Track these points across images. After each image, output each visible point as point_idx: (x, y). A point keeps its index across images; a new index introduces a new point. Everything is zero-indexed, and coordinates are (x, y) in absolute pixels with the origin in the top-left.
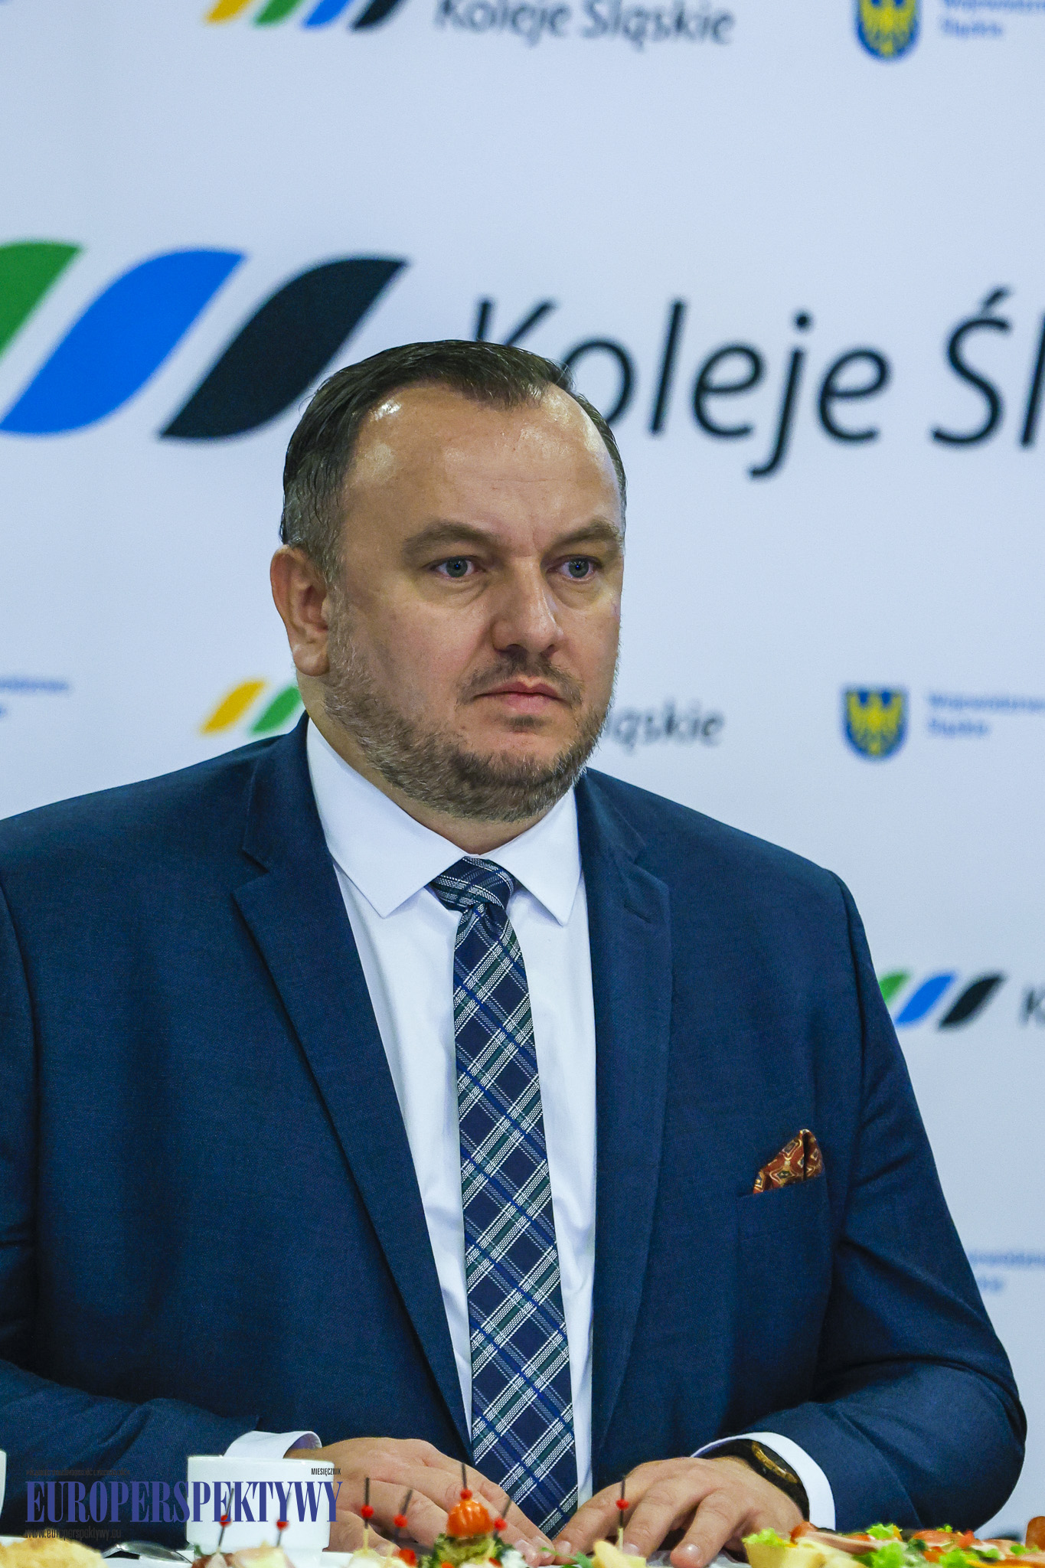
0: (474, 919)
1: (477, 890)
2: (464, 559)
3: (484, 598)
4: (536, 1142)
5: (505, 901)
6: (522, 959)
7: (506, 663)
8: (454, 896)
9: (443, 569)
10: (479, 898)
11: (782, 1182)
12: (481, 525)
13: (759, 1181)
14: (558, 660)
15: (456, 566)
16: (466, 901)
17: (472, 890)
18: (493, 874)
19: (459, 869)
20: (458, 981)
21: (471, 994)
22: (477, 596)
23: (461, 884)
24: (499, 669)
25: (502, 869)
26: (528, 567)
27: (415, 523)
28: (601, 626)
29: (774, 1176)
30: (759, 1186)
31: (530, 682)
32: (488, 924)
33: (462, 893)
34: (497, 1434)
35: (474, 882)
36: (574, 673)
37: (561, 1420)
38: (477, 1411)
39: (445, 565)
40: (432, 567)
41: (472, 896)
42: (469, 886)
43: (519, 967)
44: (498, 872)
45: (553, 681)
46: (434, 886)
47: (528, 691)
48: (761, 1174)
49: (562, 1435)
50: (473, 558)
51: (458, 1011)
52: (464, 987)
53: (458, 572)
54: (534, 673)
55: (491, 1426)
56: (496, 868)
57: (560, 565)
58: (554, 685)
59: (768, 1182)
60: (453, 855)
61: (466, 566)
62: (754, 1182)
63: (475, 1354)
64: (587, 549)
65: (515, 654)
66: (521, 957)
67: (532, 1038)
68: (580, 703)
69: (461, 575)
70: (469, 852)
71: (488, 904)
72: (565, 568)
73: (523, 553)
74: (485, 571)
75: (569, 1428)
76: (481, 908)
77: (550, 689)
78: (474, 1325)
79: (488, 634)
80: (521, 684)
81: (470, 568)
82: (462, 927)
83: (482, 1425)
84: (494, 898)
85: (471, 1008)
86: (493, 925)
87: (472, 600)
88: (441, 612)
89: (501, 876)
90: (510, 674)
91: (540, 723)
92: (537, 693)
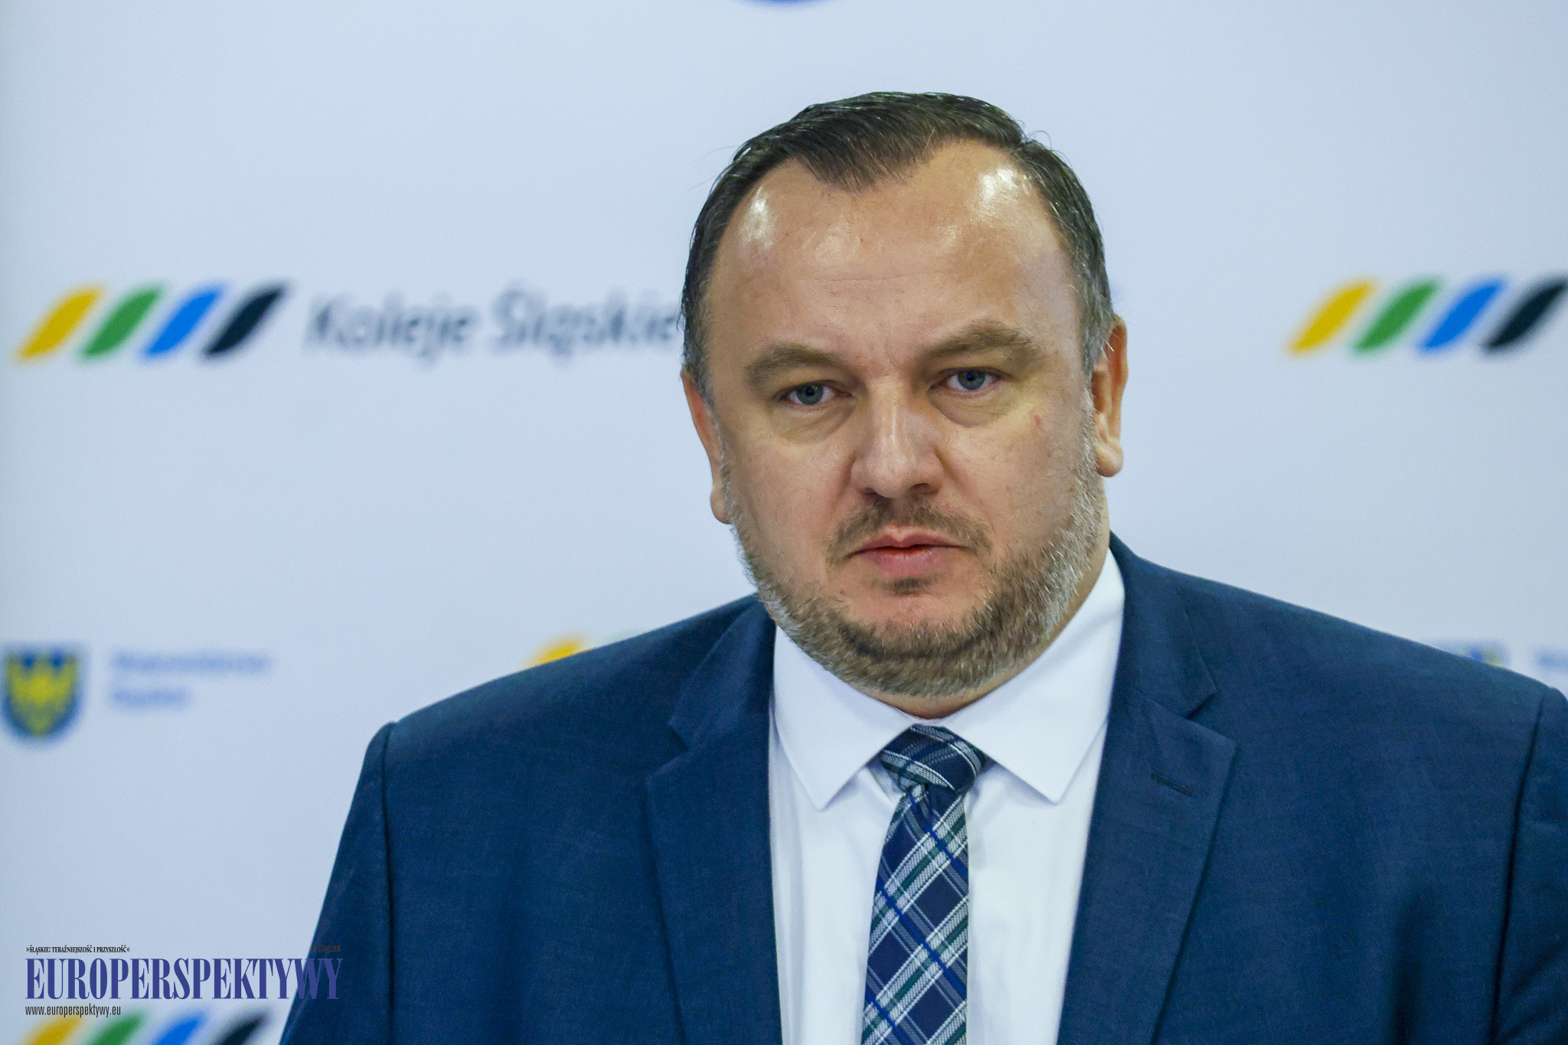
0: (909, 806)
1: (918, 768)
2: (820, 385)
3: (844, 430)
6: (967, 855)
7: (872, 510)
9: (794, 397)
10: (917, 779)
14: (949, 500)
15: (809, 392)
16: (905, 781)
17: (912, 769)
18: (947, 745)
19: (897, 745)
20: (880, 886)
21: (891, 902)
22: (838, 426)
23: (900, 760)
24: (863, 520)
25: (958, 738)
27: (754, 350)
28: (1010, 449)
31: (899, 534)
33: (901, 772)
35: (916, 757)
36: (972, 513)
39: (795, 392)
40: (783, 397)
41: (910, 775)
42: (908, 763)
43: (960, 866)
44: (952, 742)
45: (933, 529)
46: (879, 763)
47: (901, 546)
50: (829, 382)
51: (876, 922)
52: (885, 894)
53: (812, 398)
54: (904, 522)
56: (948, 737)
57: (950, 376)
60: (898, 724)
61: (821, 393)
64: (973, 360)
65: (878, 503)
66: (965, 852)
67: (964, 955)
68: (988, 546)
69: (813, 403)
70: (921, 716)
71: (927, 785)
72: (954, 382)
73: (880, 372)
74: (850, 396)
76: (917, 791)
79: (846, 478)
80: (889, 538)
81: (827, 393)
82: (897, 815)
84: (937, 779)
85: (891, 920)
86: (931, 813)
87: (831, 431)
88: (794, 451)
89: (958, 749)
90: (878, 524)
91: (927, 582)
92: (914, 546)
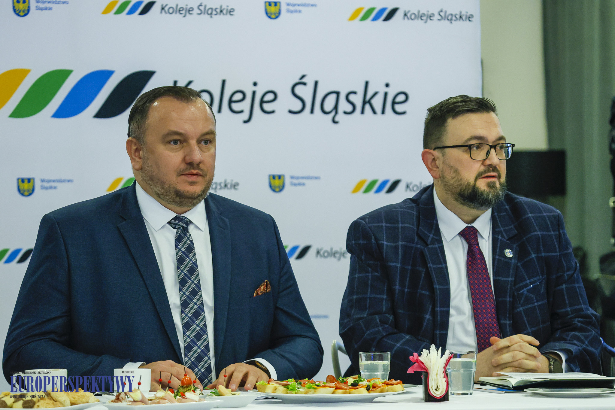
0: (180, 231)
1: (180, 223)
2: (177, 140)
3: (183, 150)
4: (198, 286)
5: (188, 226)
7: (189, 167)
8: (174, 225)
9: (172, 143)
10: (181, 225)
11: (260, 294)
12: (181, 131)
13: (255, 294)
14: (201, 166)
15: (176, 142)
16: (178, 226)
17: (179, 224)
18: (184, 219)
19: (175, 218)
20: (176, 246)
21: (180, 249)
22: (181, 150)
23: (176, 222)
24: (187, 168)
25: (187, 218)
26: (193, 142)
27: (165, 131)
28: (211, 157)
29: (259, 292)
30: (255, 295)
31: (195, 172)
32: (184, 232)
33: (177, 224)
34: (191, 361)
35: (179, 221)
36: (206, 169)
37: (207, 356)
38: (186, 355)
39: (172, 142)
40: (169, 142)
41: (179, 225)
42: (178, 223)
43: (192, 242)
46: (169, 223)
47: (194, 174)
48: (255, 292)
49: (207, 360)
50: (180, 140)
51: (177, 254)
52: (178, 248)
54: (196, 169)
55: (189, 359)
57: (201, 142)
58: (200, 172)
59: (257, 294)
60: (174, 215)
61: (178, 142)
62: (254, 294)
63: (185, 341)
64: (208, 137)
65: (191, 164)
66: (192, 240)
67: (196, 260)
68: (206, 176)
69: (177, 144)
70: (178, 214)
71: (183, 227)
72: (203, 143)
73: (193, 138)
74: (182, 144)
75: (209, 358)
76: (181, 228)
77: (199, 173)
78: (184, 333)
79: (184, 159)
80: (192, 172)
81: (179, 143)
82: (177, 233)
83: (187, 359)
84: (185, 225)
85: (180, 253)
86: (185, 232)
87: (179, 151)
88: (172, 154)
89: (187, 220)
90: (190, 169)
91: (196, 183)
92: (196, 175)
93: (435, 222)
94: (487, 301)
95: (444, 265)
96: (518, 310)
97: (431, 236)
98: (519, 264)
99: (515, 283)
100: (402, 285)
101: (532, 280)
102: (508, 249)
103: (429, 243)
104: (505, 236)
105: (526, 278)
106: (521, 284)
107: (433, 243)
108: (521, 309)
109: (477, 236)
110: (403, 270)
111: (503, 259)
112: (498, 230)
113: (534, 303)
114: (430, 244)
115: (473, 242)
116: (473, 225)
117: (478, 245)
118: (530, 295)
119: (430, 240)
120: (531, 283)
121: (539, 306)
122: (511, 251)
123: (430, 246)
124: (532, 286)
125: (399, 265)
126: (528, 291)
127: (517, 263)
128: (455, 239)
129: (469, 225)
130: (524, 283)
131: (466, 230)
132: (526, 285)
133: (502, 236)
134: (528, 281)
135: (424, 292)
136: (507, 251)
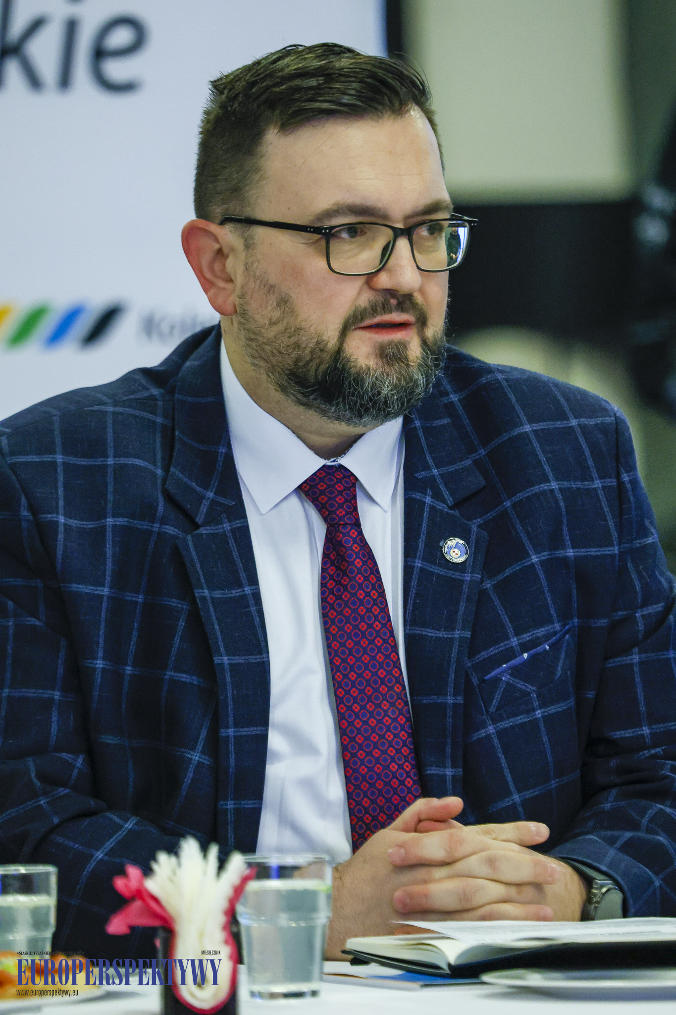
93: (222, 450)
94: (385, 706)
95: (248, 590)
96: (482, 733)
97: (211, 495)
98: (488, 585)
99: (473, 647)
100: (115, 656)
101: (526, 637)
102: (455, 536)
103: (200, 519)
104: (446, 493)
105: (510, 631)
106: (493, 651)
107: (212, 518)
108: (491, 729)
109: (355, 497)
110: (118, 606)
111: (435, 569)
112: (421, 475)
113: (534, 710)
114: (206, 523)
115: (341, 518)
116: (345, 461)
117: (357, 524)
118: (520, 685)
119: (204, 509)
120: (525, 647)
121: (547, 718)
122: (462, 542)
123: (203, 531)
124: (525, 655)
125: (105, 591)
126: (516, 672)
127: (482, 581)
128: (284, 504)
129: (329, 463)
130: (502, 646)
131: (322, 480)
132: (510, 654)
133: (437, 496)
134: (514, 641)
135: (184, 677)
136: (452, 542)
